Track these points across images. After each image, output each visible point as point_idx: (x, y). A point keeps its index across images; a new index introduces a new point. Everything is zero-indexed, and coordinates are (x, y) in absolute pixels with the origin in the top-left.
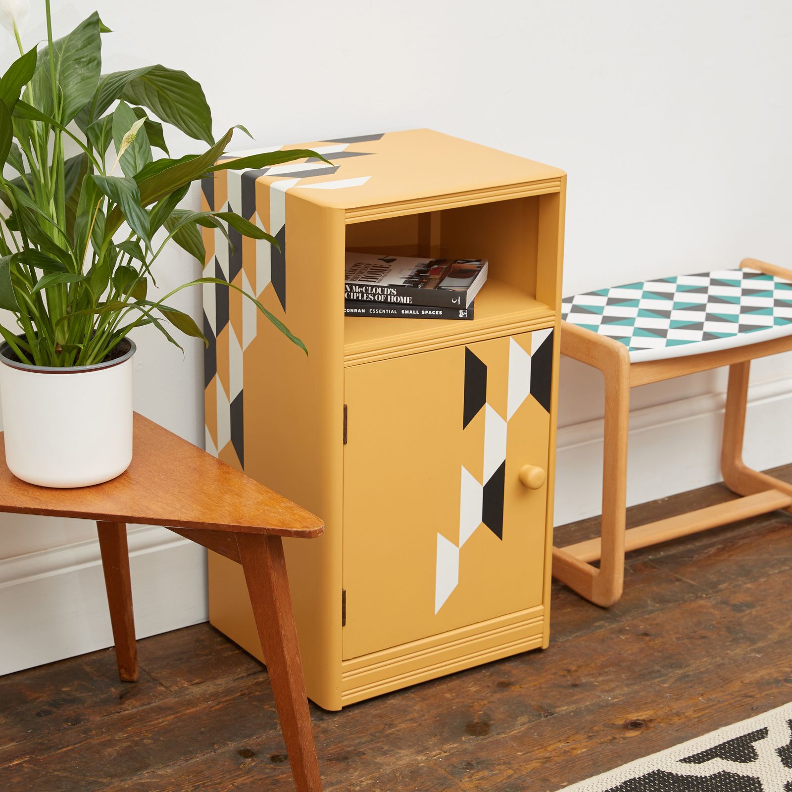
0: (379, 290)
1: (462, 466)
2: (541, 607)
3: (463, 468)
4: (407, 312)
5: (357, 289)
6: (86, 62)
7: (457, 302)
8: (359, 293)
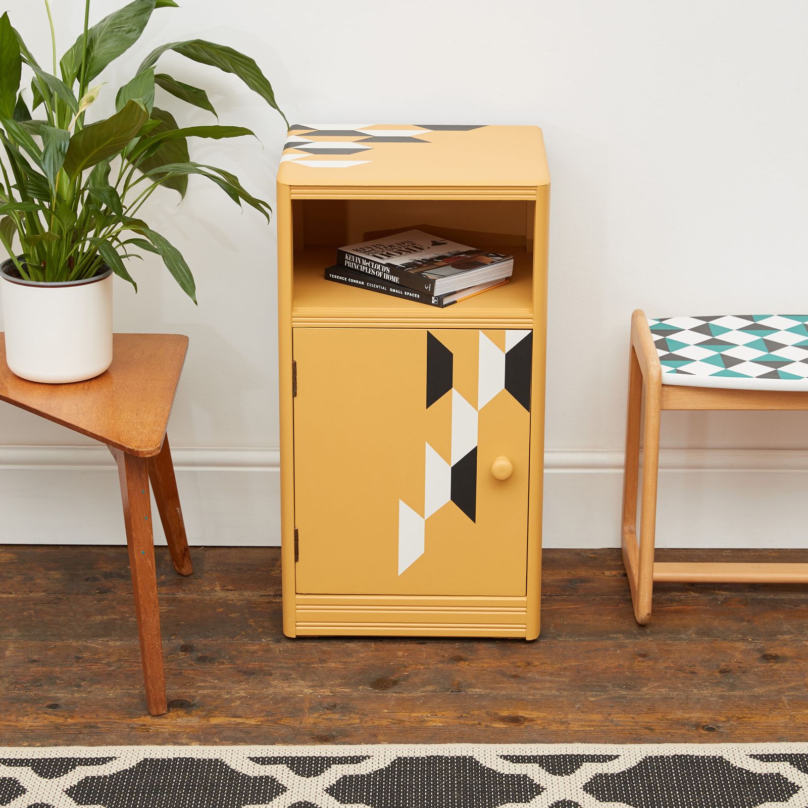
0: (379, 267)
1: (426, 443)
2: (524, 599)
3: (428, 446)
4: (394, 291)
5: (365, 263)
6: (125, 31)
7: (428, 288)
8: (366, 266)
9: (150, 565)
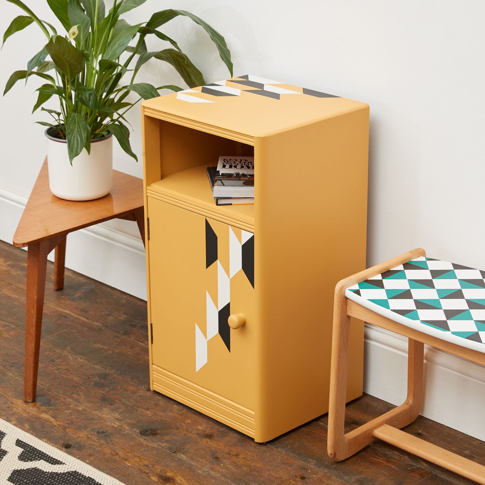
1: (207, 291)
3: (208, 294)
9: (33, 313)
